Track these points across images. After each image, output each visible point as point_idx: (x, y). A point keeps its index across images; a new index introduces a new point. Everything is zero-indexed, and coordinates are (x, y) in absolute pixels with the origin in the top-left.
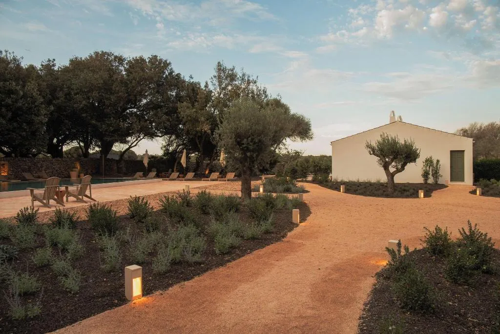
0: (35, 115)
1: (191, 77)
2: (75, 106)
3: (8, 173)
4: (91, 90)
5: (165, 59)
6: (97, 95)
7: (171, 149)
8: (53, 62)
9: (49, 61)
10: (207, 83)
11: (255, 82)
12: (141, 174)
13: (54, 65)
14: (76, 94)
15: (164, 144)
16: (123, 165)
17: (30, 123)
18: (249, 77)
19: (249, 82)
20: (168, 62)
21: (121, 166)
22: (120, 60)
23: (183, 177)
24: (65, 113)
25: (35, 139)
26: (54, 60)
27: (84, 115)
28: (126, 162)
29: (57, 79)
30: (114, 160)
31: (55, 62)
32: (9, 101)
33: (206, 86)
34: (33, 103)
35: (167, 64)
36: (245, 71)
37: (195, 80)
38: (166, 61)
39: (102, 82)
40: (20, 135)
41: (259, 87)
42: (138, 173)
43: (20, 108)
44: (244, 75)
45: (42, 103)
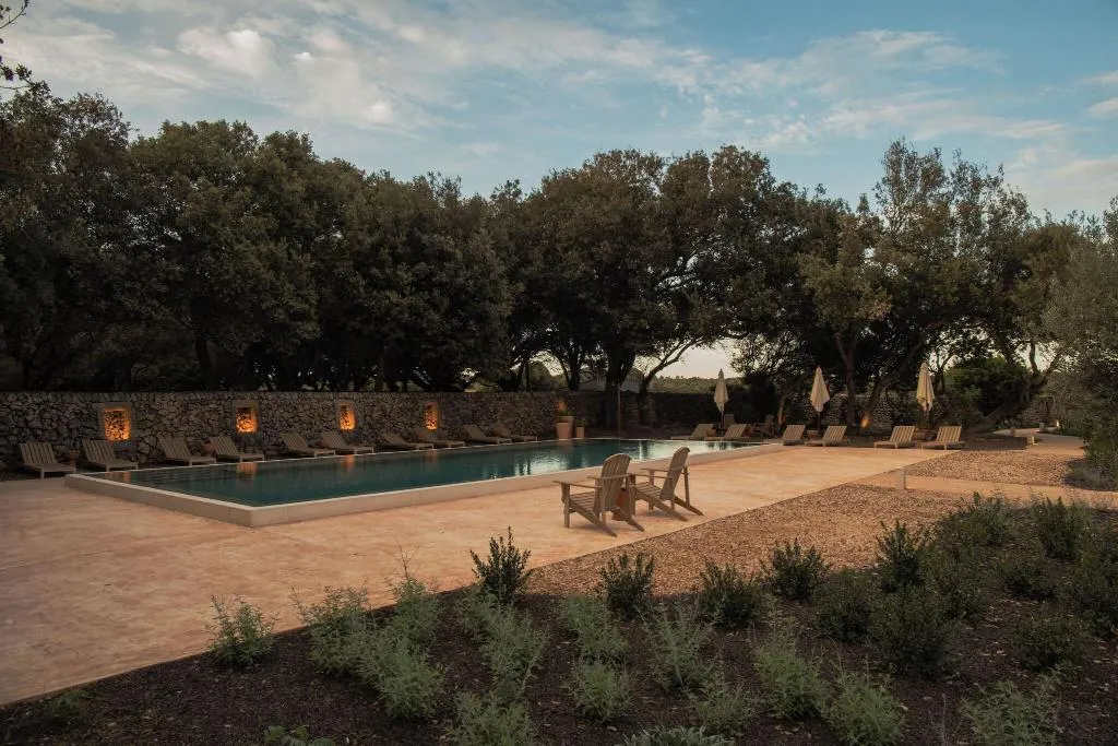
0: (491, 300)
1: (821, 190)
2: (566, 275)
3: (438, 425)
4: (596, 241)
5: (754, 153)
6: (610, 251)
7: (756, 365)
8: (515, 187)
9: (509, 184)
10: (864, 200)
11: (996, 183)
12: (709, 427)
13: (518, 193)
14: (566, 250)
15: (738, 353)
16: (650, 405)
17: (482, 318)
18: (975, 171)
19: (977, 185)
20: (761, 158)
21: (646, 407)
22: (653, 164)
23: (816, 438)
24: (545, 294)
25: (489, 353)
26: (517, 182)
27: (582, 296)
28: (657, 396)
29: (526, 220)
30: (633, 393)
31: (519, 187)
32: (443, 277)
33: (864, 207)
34: (485, 275)
35: (758, 164)
36: (963, 158)
37: (831, 195)
38: (756, 157)
39: (618, 220)
40: (464, 345)
41: (1008, 193)
42: (700, 426)
43: (462, 289)
44: (962, 168)
45: (501, 277)
